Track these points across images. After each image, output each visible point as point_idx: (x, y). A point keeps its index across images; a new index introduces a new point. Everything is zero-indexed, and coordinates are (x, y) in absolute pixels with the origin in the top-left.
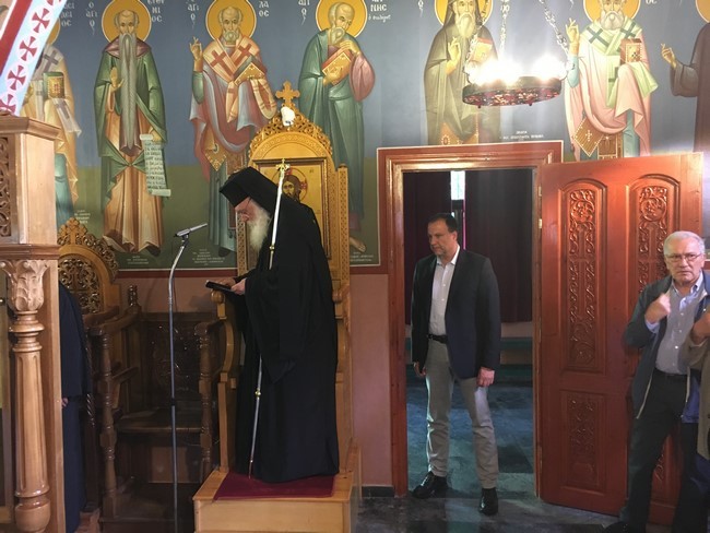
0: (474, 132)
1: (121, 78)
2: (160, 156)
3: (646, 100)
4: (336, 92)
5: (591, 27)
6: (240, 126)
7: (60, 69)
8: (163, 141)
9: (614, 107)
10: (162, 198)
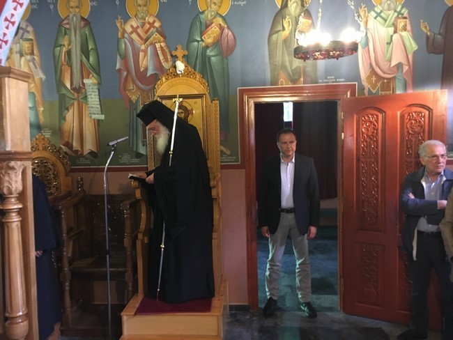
0: (300, 77)
1: (71, 42)
2: (97, 93)
3: (410, 57)
4: (211, 51)
5: (376, 9)
6: (149, 73)
7: (31, 36)
8: (99, 84)
9: (390, 61)
10: (99, 121)
